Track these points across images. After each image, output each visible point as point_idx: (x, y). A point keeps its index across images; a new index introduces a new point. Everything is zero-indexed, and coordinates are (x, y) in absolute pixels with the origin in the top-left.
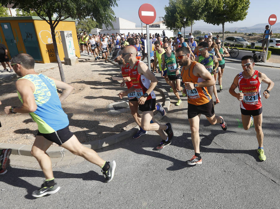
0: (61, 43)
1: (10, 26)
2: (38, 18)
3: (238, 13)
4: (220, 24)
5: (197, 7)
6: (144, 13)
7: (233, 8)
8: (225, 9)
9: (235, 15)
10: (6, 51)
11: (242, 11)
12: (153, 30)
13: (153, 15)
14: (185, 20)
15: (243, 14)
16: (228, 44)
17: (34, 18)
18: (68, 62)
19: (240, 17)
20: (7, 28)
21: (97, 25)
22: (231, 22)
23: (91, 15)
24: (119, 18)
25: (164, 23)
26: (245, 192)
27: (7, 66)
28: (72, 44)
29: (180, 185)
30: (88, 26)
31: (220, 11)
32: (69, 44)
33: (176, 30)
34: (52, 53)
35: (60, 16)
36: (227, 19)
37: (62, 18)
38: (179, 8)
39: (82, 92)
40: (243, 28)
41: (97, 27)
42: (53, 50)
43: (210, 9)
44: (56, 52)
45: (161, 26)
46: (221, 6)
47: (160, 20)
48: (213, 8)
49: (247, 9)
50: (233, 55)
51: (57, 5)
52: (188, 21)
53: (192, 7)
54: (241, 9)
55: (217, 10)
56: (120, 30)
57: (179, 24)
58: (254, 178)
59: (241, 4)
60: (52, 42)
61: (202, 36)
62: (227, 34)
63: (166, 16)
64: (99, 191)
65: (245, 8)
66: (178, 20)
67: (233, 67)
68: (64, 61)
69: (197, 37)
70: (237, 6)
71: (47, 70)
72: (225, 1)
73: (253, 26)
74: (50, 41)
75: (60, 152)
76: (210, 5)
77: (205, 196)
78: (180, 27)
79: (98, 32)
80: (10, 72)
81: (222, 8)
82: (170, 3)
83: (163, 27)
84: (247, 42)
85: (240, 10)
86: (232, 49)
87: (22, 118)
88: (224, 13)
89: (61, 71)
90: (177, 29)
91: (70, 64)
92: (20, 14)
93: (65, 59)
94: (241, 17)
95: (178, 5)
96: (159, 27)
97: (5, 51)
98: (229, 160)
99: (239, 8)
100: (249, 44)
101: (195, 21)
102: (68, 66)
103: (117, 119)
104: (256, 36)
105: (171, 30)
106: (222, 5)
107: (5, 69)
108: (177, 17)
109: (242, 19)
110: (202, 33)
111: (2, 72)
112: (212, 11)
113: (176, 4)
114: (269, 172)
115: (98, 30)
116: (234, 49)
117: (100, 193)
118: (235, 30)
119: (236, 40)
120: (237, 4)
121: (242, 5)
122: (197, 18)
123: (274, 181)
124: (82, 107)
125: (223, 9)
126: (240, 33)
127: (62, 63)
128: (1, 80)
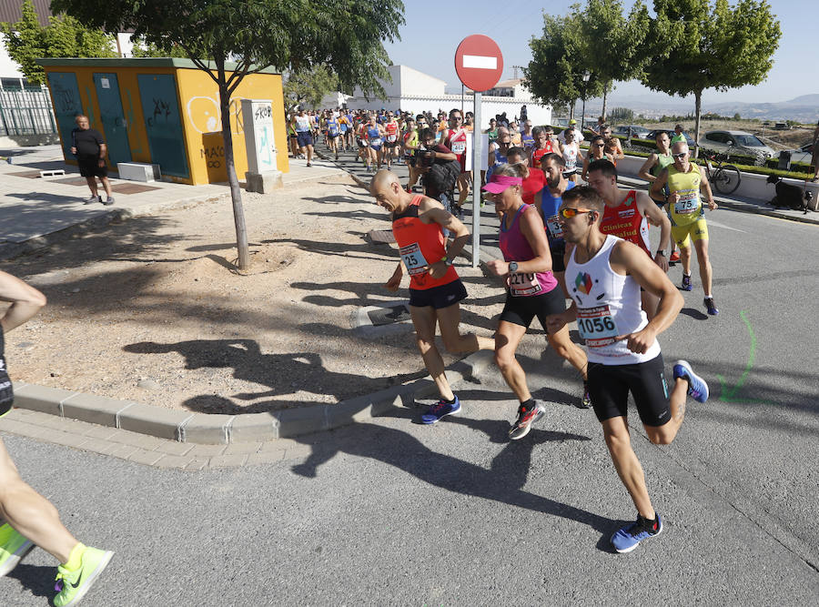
0: (242, 132)
1: (115, 82)
2: (189, 63)
3: (744, 63)
4: (689, 94)
5: (623, 44)
6: (470, 62)
7: (731, 48)
8: (705, 50)
9: (733, 68)
10: (103, 147)
11: (756, 57)
12: (495, 102)
13: (495, 68)
14: (586, 78)
15: (759, 65)
16: (710, 153)
17: (177, 62)
18: (255, 183)
19: (750, 77)
20: (108, 87)
21: (339, 85)
22: (721, 88)
23: (328, 63)
24: (402, 67)
25: (526, 85)
26: (725, 588)
27: (100, 189)
28: (269, 136)
29: (537, 550)
30: (315, 86)
31: (689, 56)
32: (263, 134)
33: (559, 105)
34: (214, 158)
35: (248, 63)
36: (709, 79)
37: (252, 67)
38: (572, 42)
39: (288, 270)
40: (760, 106)
41: (339, 89)
42: (219, 149)
43: (662, 48)
44: (228, 158)
45: (516, 93)
46: (694, 42)
47: (516, 73)
48: (670, 48)
49: (771, 52)
50: (722, 185)
51: (242, 35)
52: (597, 82)
53: (608, 44)
54: (754, 53)
55: (681, 53)
56: (402, 101)
57: (568, 88)
58: (755, 553)
59: (755, 37)
60: (220, 129)
61: (634, 125)
62: (710, 122)
63: (531, 64)
64: (316, 544)
65: (765, 49)
66: (567, 78)
67: (721, 221)
68: (244, 181)
69: (621, 128)
70: (743, 44)
71: (200, 203)
72: (706, 27)
73: (792, 101)
74: (215, 125)
75: (220, 428)
76: (661, 38)
77: (608, 588)
78: (572, 96)
79: (340, 104)
80: (105, 204)
81: (696, 48)
82: (545, 29)
83: (524, 94)
84: (767, 149)
85: (751, 55)
86: (721, 168)
87: (129, 330)
88: (701, 62)
89: (238, 210)
90: (563, 104)
91: (261, 191)
92: (141, 50)
93: (248, 175)
94: (753, 73)
95: (570, 35)
96: (512, 94)
97: (100, 147)
98: (685, 492)
99: (747, 49)
100: (773, 154)
101: (615, 82)
102: (256, 194)
103: (376, 350)
104: (799, 131)
105: (546, 107)
106: (698, 37)
107: (93, 197)
108: (564, 69)
109: (756, 81)
110: (636, 115)
111: (86, 202)
112: (667, 55)
113: (564, 34)
114: (802, 538)
115: (342, 98)
116: (726, 167)
117: (319, 549)
118: (737, 111)
119: (736, 141)
120: (742, 36)
121: (758, 41)
122: (621, 75)
123: (814, 567)
124: (286, 313)
125: (699, 51)
126: (749, 120)
127: (242, 185)
128: (82, 224)
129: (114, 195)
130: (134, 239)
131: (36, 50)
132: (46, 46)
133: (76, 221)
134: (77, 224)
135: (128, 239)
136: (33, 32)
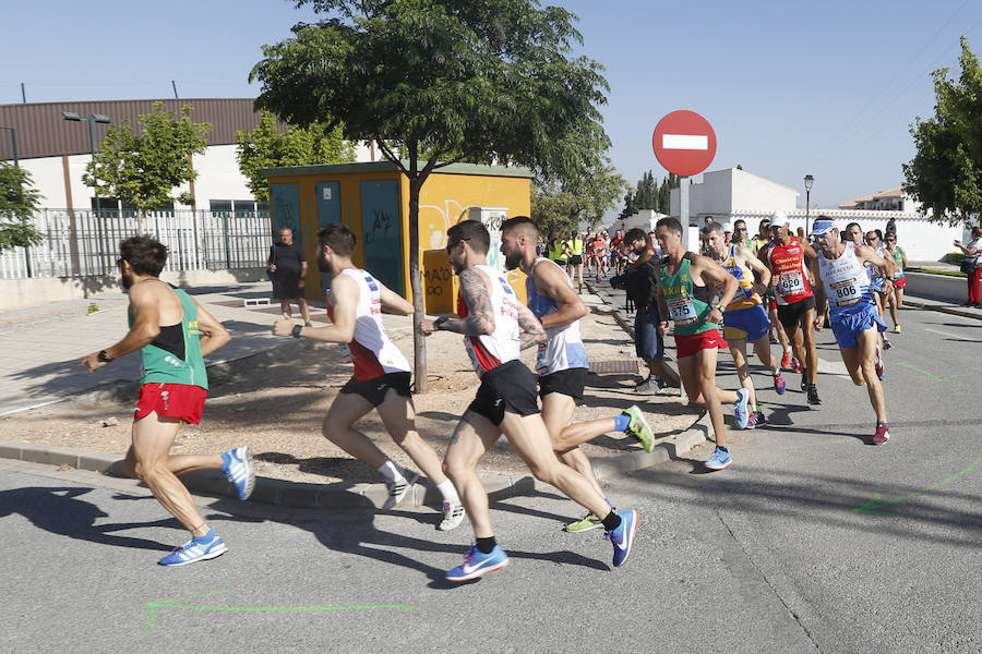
1: (337, 194)
10: (305, 265)
34: (436, 282)
42: (441, 272)
63: (918, 160)
66: (967, 178)
71: (407, 335)
74: (440, 242)
97: (301, 265)
108: (961, 164)
128: (270, 351)
129: (313, 323)
130: (320, 369)
131: (267, 161)
132: (279, 157)
133: (264, 348)
134: (265, 352)
135: (314, 369)
136: (268, 140)
